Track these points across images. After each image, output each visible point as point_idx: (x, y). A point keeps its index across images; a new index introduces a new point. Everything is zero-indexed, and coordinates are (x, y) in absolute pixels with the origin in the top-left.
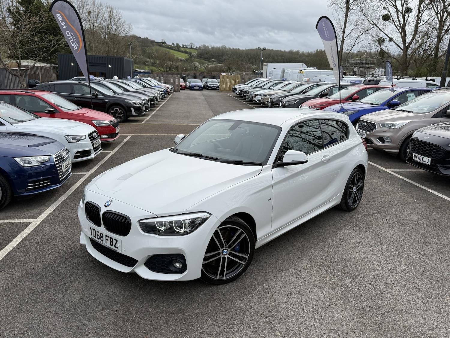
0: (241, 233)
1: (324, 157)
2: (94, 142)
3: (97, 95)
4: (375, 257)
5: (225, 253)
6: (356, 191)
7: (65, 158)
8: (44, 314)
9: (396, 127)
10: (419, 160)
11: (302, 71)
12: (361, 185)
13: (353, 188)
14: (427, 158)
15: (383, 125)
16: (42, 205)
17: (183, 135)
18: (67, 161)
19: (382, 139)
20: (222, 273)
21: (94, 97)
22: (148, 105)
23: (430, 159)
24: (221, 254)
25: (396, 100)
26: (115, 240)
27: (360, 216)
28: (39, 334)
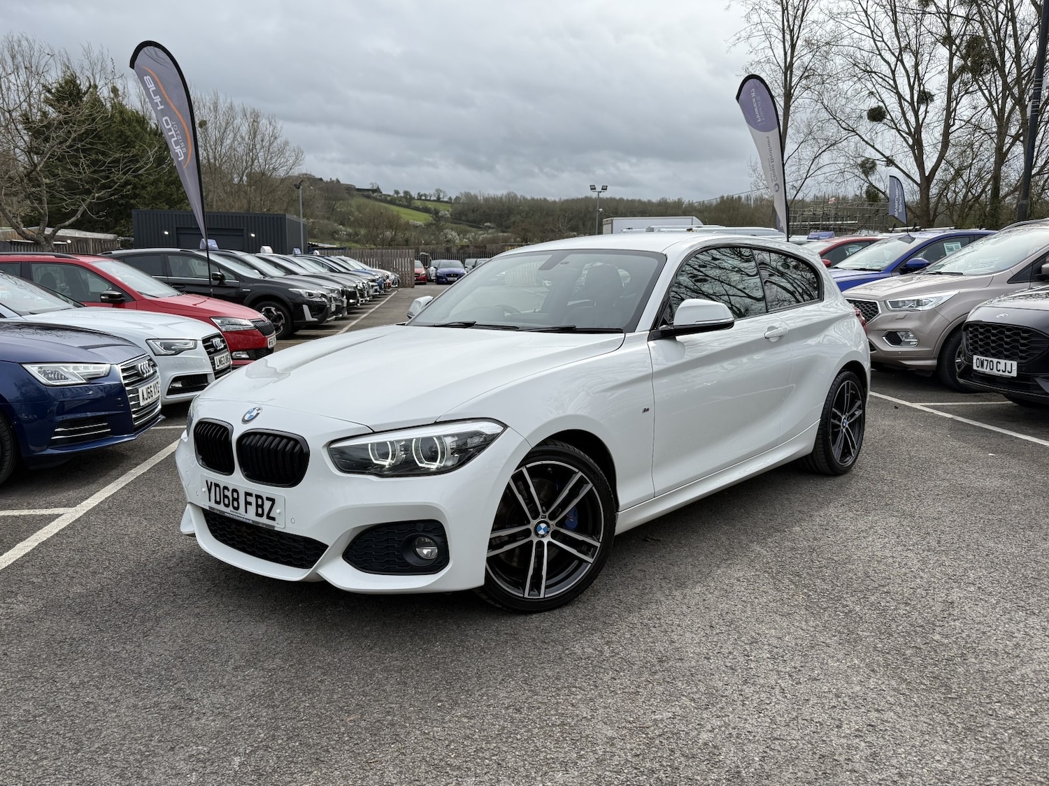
0: (581, 482)
1: (771, 328)
2: (215, 358)
3: (223, 277)
4: (910, 554)
5: (541, 532)
6: (847, 426)
7: (145, 376)
8: (88, 682)
9: (927, 308)
10: (988, 371)
12: (858, 413)
13: (841, 418)
14: (1009, 362)
15: (895, 304)
16: (88, 483)
17: (429, 298)
18: (152, 384)
19: (893, 337)
20: (536, 585)
21: (217, 283)
22: (342, 302)
23: (1015, 364)
24: (533, 534)
25: (920, 258)
26: (268, 499)
27: (862, 484)
28: (72, 720)
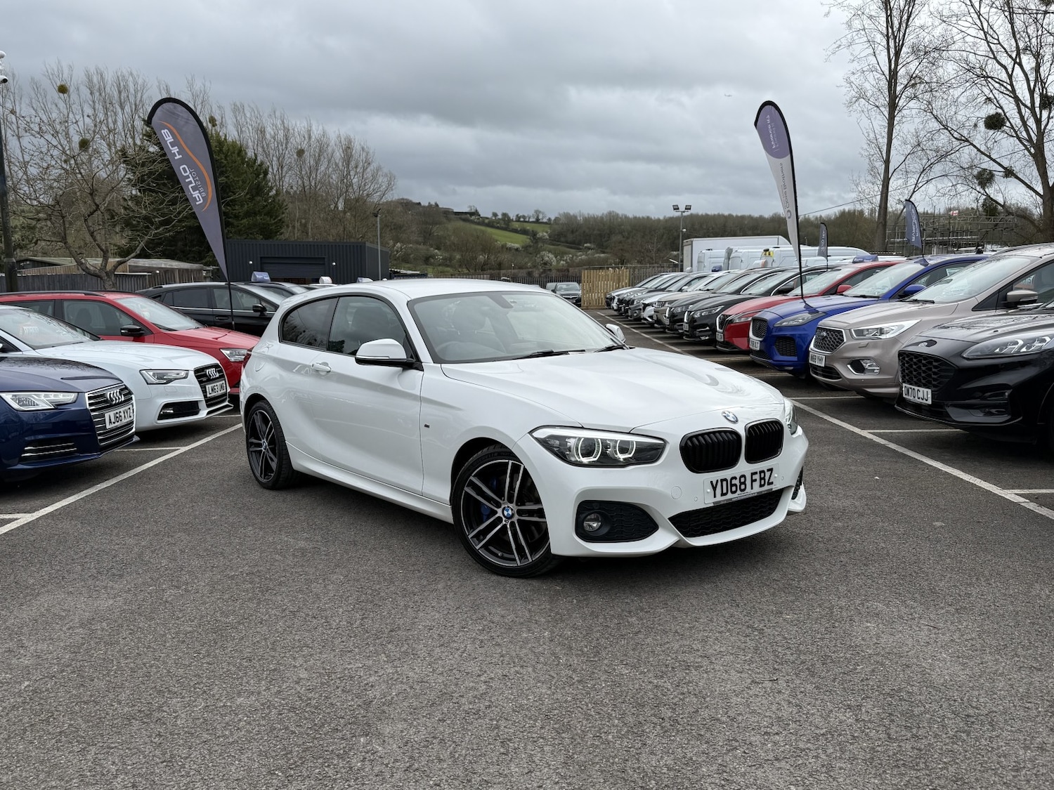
2: (207, 386)
3: (264, 309)
7: (114, 403)
9: (888, 336)
10: (912, 398)
11: (768, 250)
14: (926, 390)
15: (860, 333)
16: (57, 494)
18: (122, 410)
19: (857, 365)
21: (258, 314)
23: (930, 391)
